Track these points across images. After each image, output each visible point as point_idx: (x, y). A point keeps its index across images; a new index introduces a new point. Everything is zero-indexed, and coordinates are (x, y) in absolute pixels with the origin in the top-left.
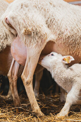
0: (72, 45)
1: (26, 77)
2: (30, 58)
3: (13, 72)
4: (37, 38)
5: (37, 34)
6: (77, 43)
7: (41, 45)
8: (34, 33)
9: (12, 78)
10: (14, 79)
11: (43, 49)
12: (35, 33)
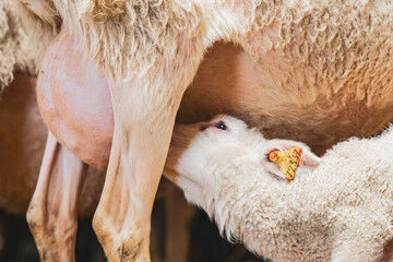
0: (324, 54)
1: (119, 222)
2: (127, 134)
3: (53, 200)
4: (154, 32)
5: (152, 13)
6: (349, 43)
7: (176, 68)
8: (137, 8)
9: (50, 232)
10: (58, 233)
11: (187, 82)
12: (144, 11)
